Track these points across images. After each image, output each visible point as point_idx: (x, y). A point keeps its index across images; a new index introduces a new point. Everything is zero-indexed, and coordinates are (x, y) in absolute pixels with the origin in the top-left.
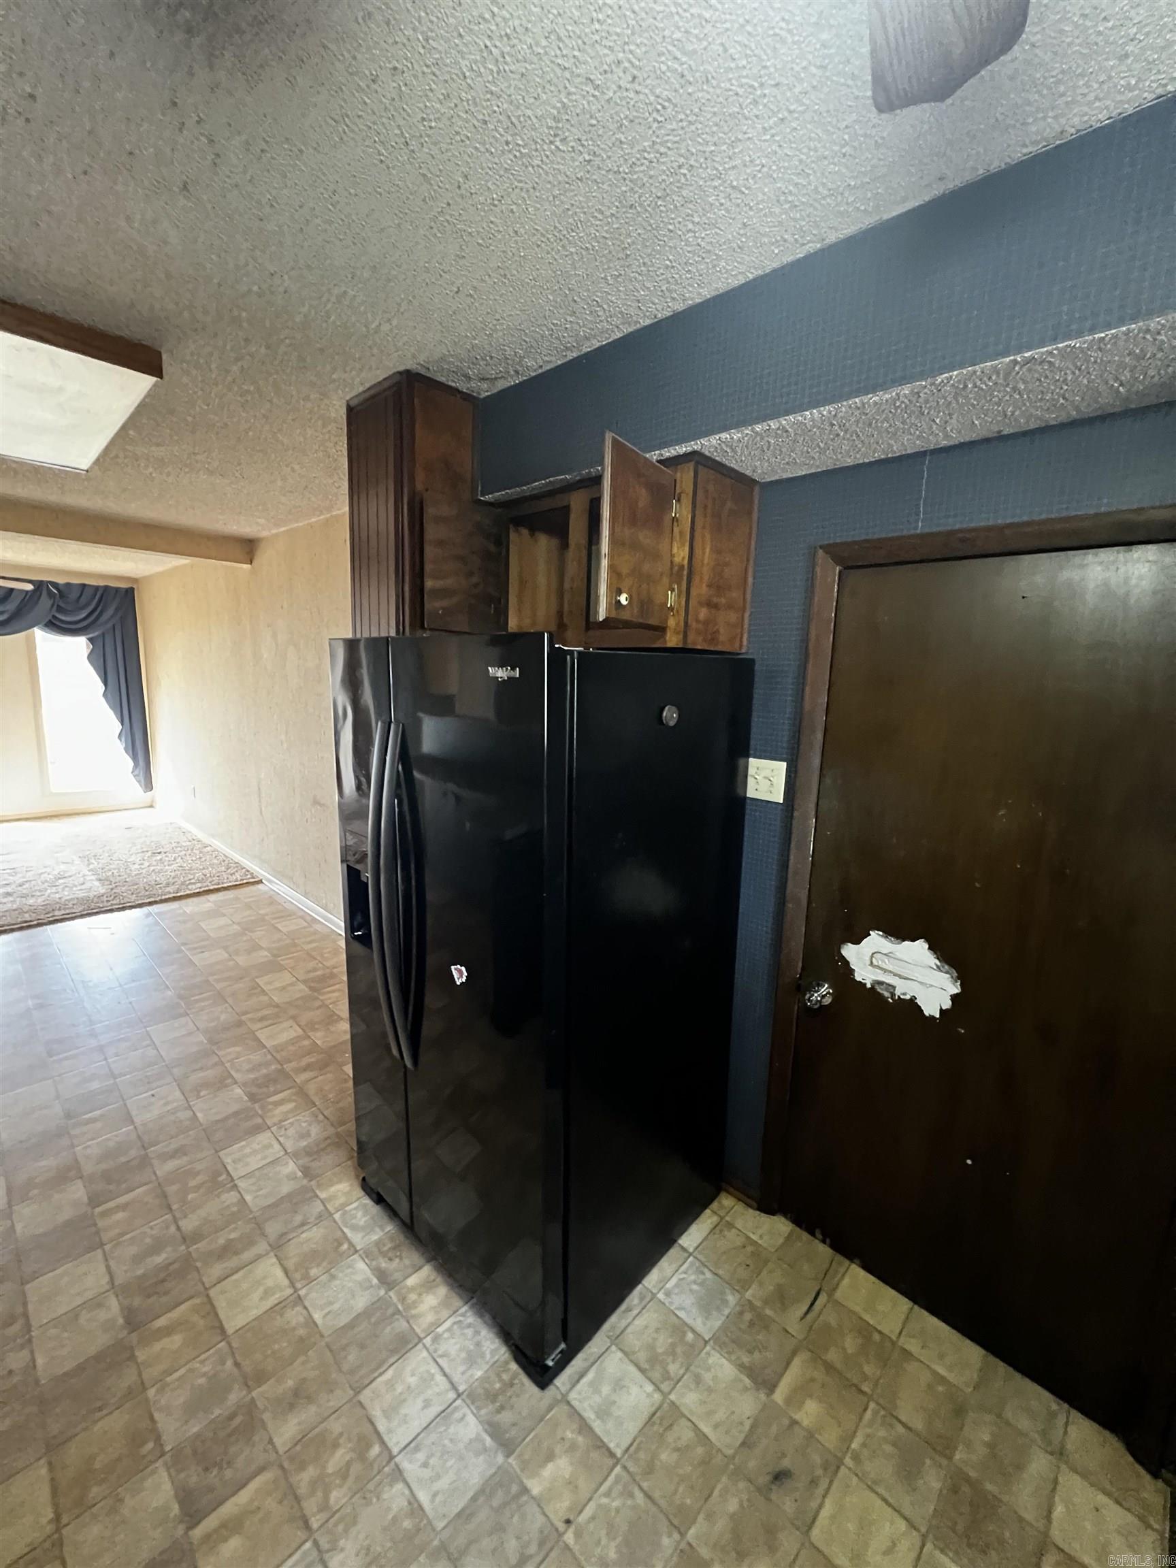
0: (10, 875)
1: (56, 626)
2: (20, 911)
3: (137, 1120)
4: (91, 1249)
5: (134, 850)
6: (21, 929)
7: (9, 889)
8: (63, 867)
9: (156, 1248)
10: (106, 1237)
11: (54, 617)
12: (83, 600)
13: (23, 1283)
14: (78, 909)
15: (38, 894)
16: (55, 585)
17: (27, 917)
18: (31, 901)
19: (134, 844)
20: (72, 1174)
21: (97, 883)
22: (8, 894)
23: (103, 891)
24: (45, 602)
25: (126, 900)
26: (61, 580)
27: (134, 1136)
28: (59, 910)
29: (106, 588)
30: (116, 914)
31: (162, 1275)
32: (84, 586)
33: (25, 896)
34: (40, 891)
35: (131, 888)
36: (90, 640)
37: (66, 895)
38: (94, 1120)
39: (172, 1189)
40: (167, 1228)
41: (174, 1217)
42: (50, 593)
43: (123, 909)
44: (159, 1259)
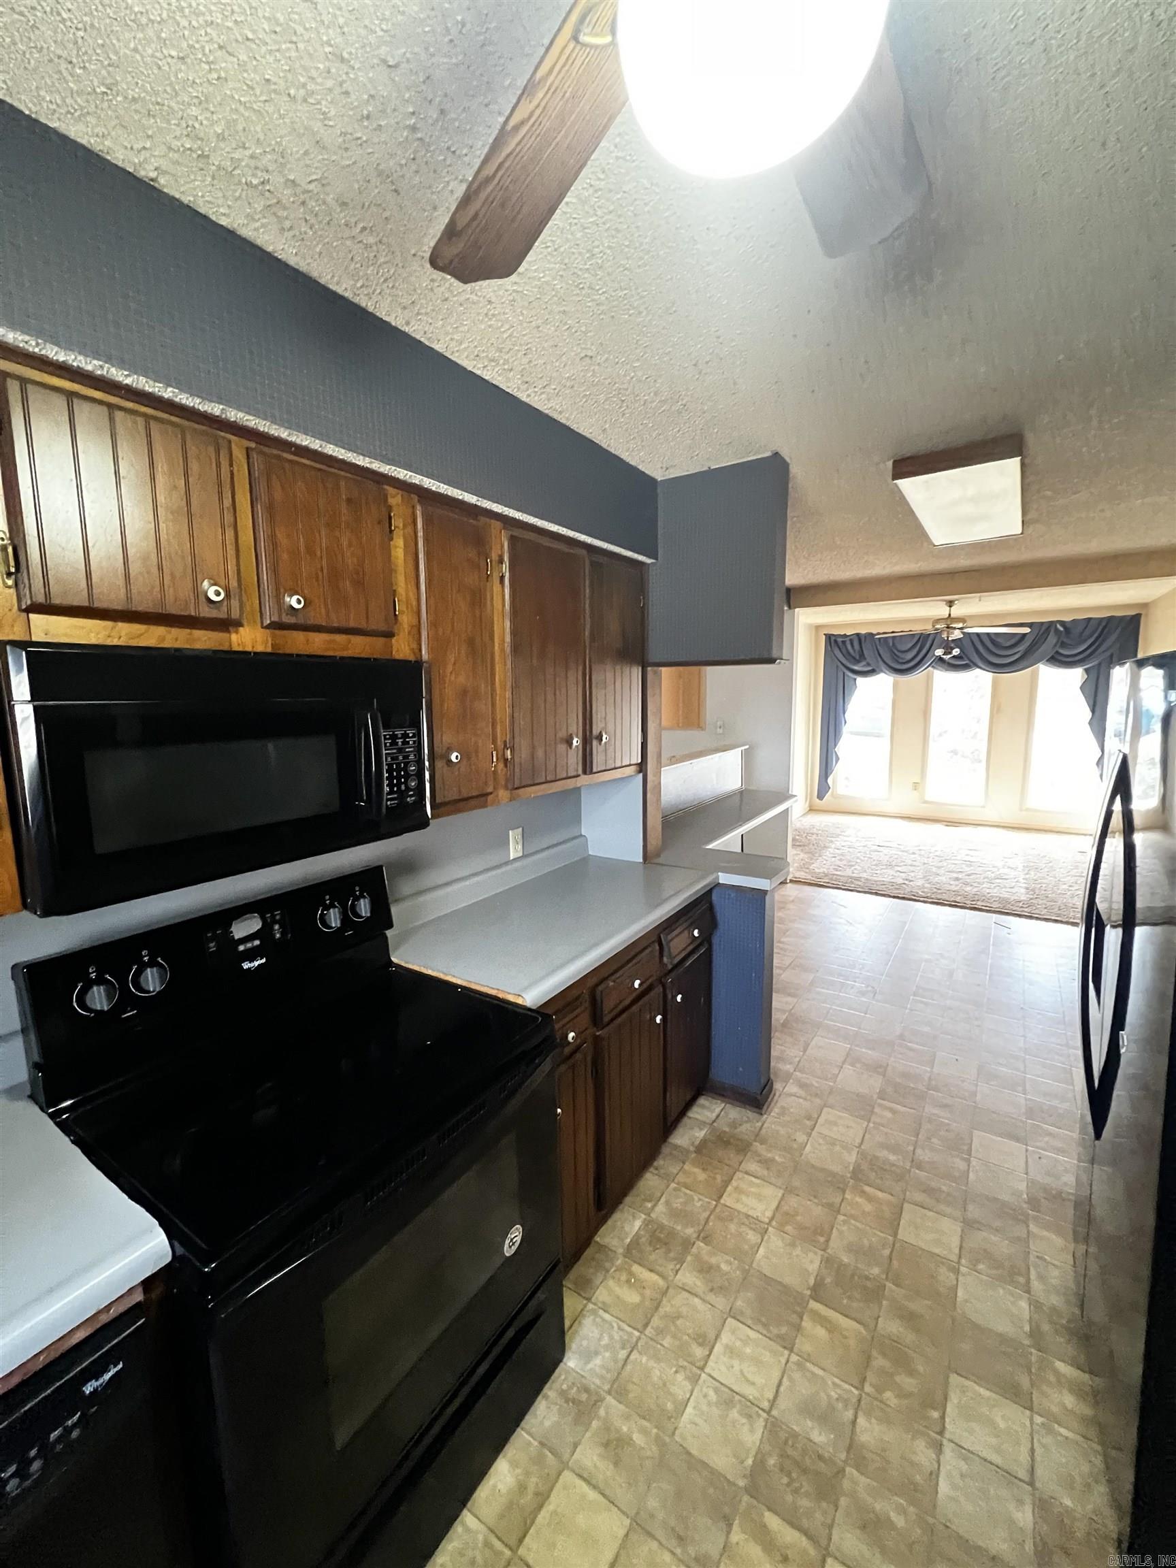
0: (967, 866)
1: (1058, 660)
2: (957, 893)
3: (935, 1070)
4: (862, 1117)
5: (1073, 872)
6: (951, 906)
7: (960, 876)
8: (1006, 871)
9: (894, 1149)
10: (873, 1118)
11: (1057, 652)
12: (1087, 632)
13: (825, 1106)
14: (995, 906)
15: (975, 885)
16: (1062, 623)
17: (958, 899)
18: (968, 889)
19: (1077, 867)
20: (880, 1070)
21: (1023, 891)
22: (957, 879)
23: (1023, 898)
24: (1052, 639)
25: (1037, 911)
26: (1067, 618)
27: (927, 1076)
28: (983, 901)
29: (1110, 619)
30: (1023, 920)
31: (887, 1167)
32: (1090, 619)
33: (966, 884)
34: (979, 883)
35: (1048, 904)
36: (1087, 671)
37: (995, 892)
38: (911, 1049)
39: (926, 1126)
40: (908, 1144)
41: (916, 1142)
42: (1057, 630)
43: (1031, 917)
44: (892, 1158)
